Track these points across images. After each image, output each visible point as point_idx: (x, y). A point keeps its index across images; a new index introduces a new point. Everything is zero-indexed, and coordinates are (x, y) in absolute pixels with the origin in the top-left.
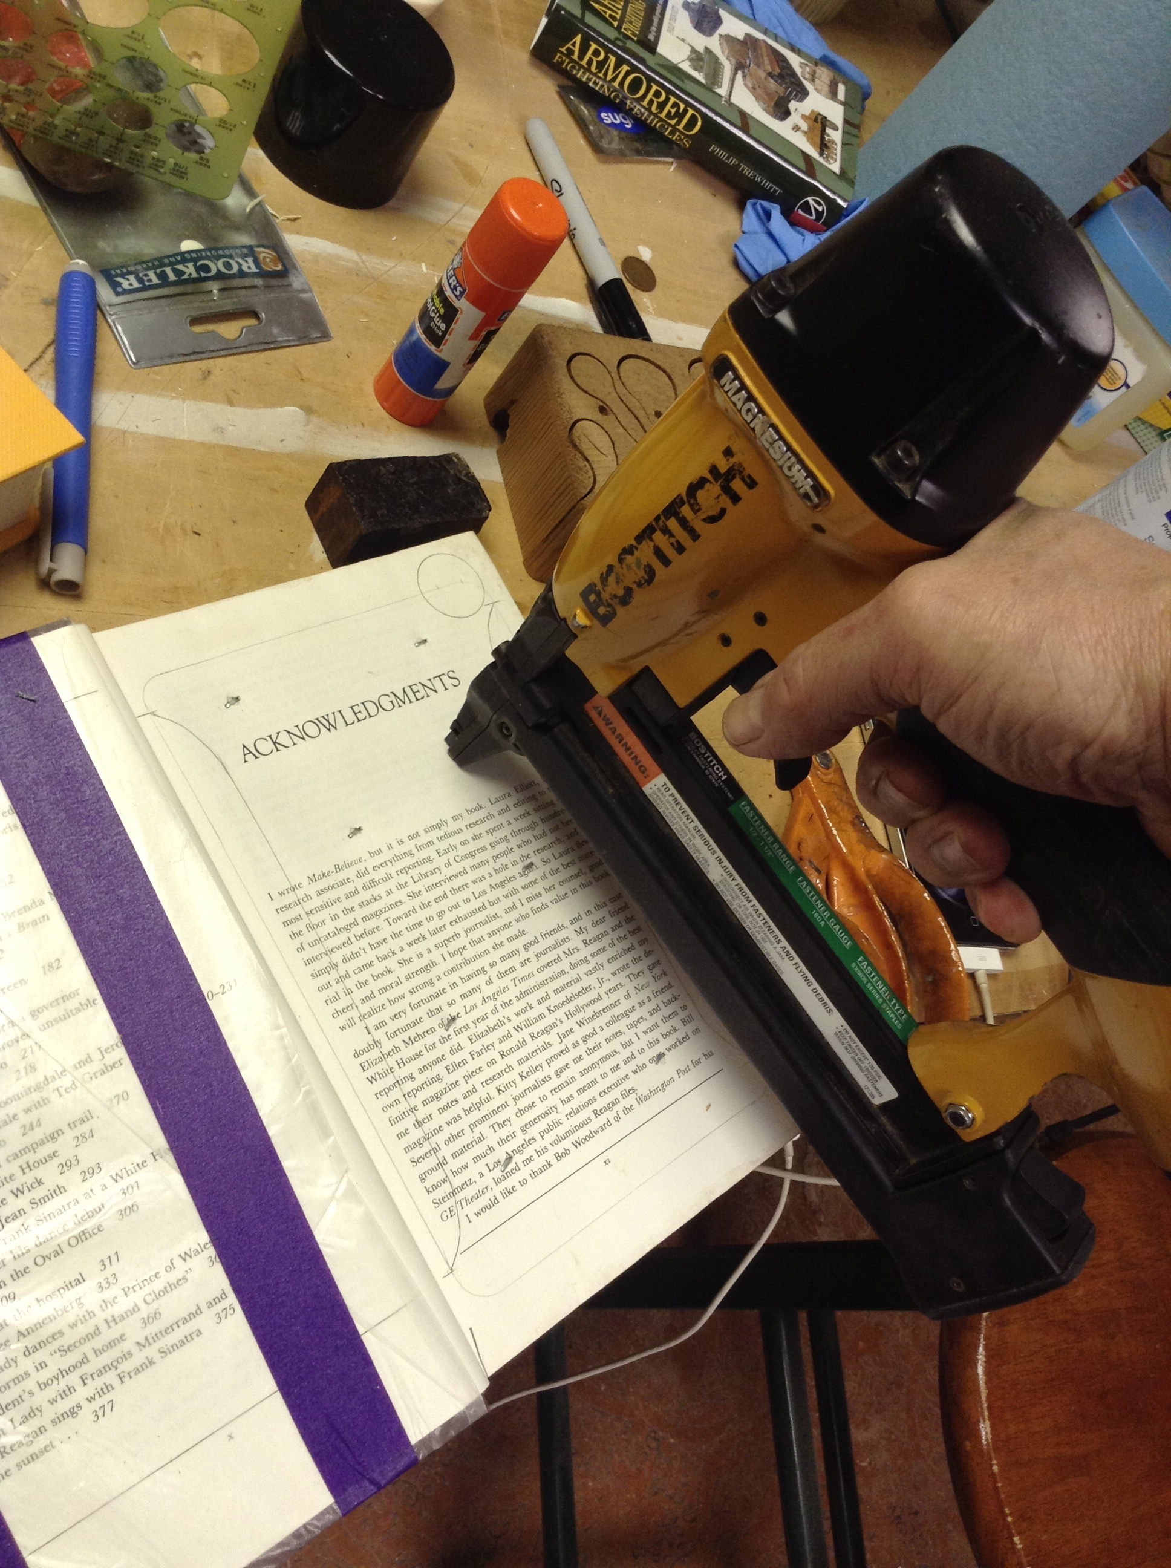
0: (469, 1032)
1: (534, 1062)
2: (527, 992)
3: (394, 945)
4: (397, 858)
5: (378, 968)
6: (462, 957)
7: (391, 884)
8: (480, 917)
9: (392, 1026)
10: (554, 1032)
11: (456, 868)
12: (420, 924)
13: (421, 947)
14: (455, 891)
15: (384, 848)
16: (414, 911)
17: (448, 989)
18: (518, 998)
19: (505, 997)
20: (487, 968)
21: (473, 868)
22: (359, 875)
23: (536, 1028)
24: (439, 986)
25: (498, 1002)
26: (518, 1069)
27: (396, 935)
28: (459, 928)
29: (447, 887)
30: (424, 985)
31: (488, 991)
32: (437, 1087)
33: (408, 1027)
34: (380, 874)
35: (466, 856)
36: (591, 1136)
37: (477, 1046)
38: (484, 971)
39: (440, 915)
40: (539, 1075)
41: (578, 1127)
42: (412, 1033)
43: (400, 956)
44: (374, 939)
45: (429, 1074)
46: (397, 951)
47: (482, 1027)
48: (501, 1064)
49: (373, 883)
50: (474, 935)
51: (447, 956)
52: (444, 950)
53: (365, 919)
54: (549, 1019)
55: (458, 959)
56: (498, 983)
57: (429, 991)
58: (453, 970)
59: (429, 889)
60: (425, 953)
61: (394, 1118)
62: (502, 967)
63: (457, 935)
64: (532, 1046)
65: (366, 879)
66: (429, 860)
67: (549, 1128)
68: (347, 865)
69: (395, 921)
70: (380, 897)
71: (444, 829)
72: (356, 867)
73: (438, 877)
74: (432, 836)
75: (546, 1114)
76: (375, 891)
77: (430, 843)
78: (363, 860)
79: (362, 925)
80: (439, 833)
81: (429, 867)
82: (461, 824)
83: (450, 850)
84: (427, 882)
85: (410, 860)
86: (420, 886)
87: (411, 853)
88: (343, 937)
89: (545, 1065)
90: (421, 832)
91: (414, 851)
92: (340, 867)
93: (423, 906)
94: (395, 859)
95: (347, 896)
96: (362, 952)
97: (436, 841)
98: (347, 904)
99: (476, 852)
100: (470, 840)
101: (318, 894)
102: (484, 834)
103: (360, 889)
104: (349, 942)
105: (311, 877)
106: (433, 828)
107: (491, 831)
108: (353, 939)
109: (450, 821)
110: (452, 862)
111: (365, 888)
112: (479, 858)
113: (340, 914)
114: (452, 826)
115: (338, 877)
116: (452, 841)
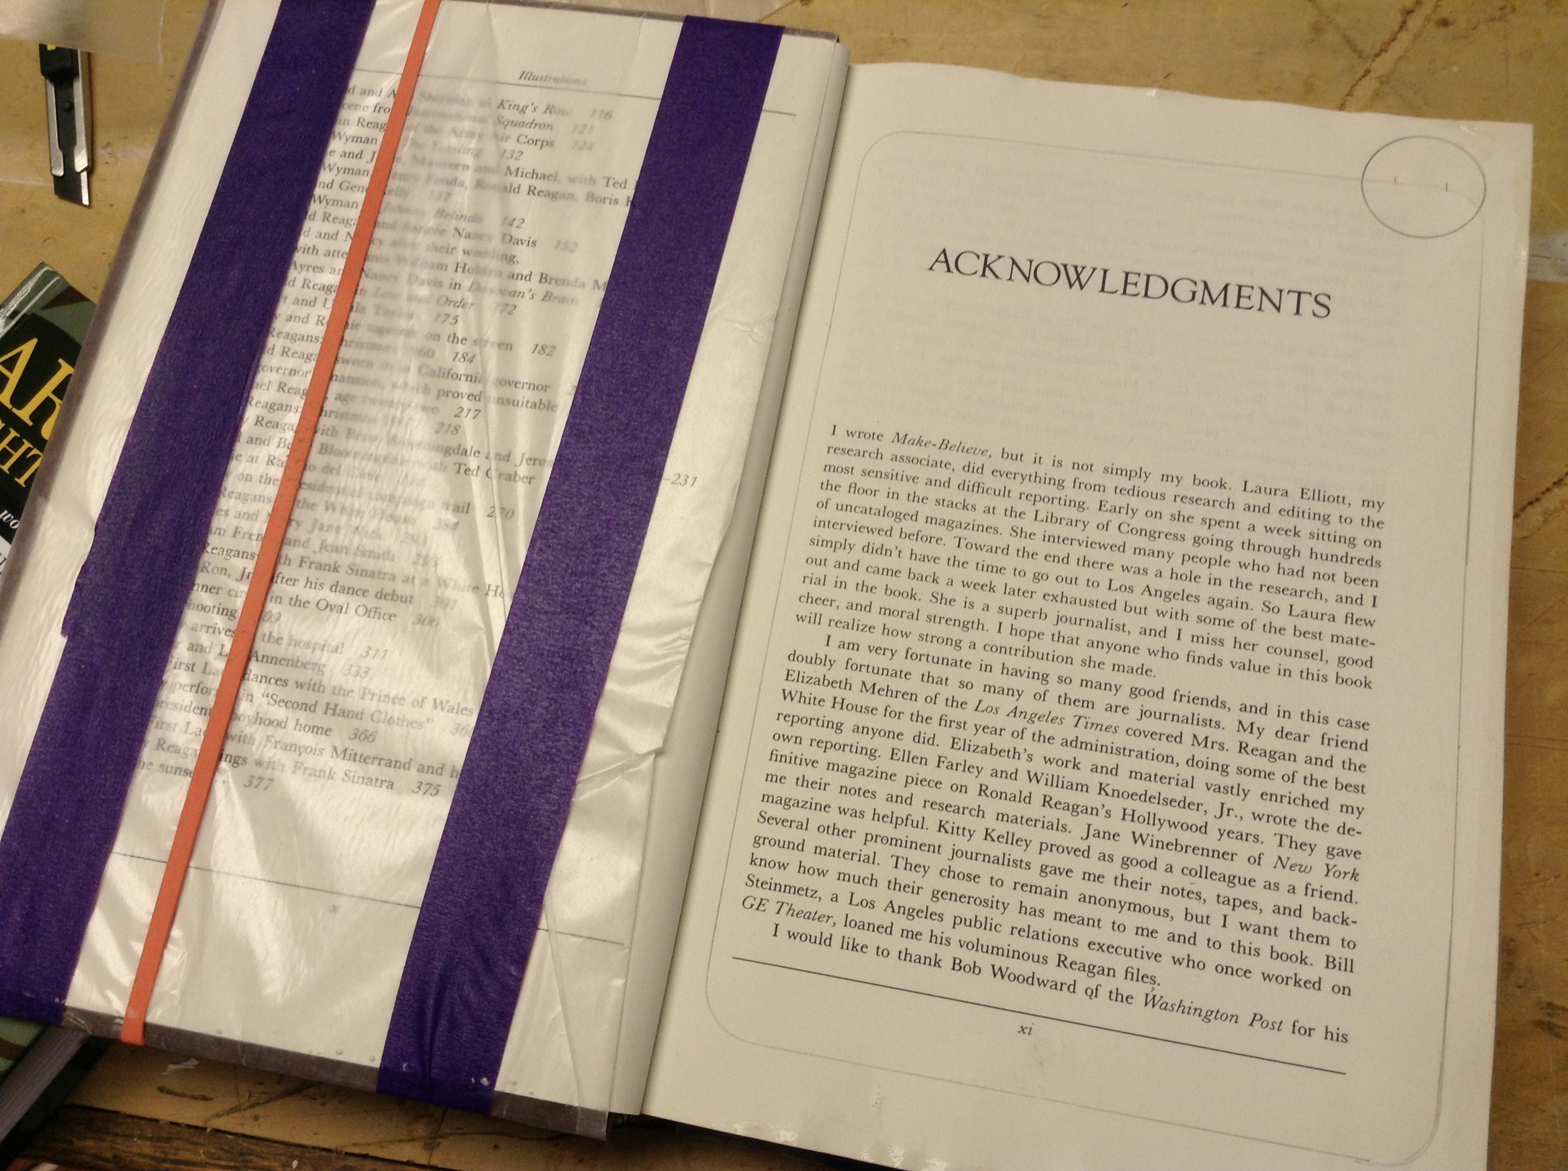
0: (961, 734)
1: (1021, 831)
2: (1086, 746)
3: (944, 571)
4: (1036, 478)
5: (902, 583)
6: (1027, 644)
7: (1001, 504)
8: (1098, 614)
9: (862, 657)
10: (1085, 819)
11: (1113, 536)
12: (1000, 570)
13: (980, 597)
14: (1084, 562)
15: (1029, 458)
16: (1006, 550)
17: (976, 666)
18: (1065, 743)
19: (1048, 729)
20: (1052, 679)
21: (1138, 551)
22: (968, 468)
23: (1058, 794)
24: (965, 654)
25: (1031, 729)
26: (990, 822)
27: (953, 562)
28: (1052, 609)
29: (1076, 551)
30: (947, 641)
31: (1027, 704)
32: (861, 761)
33: (884, 671)
34: (998, 483)
35: (1141, 532)
36: (1028, 980)
37: (957, 756)
38: (1044, 678)
39: (1038, 577)
41: (1017, 955)
42: (882, 681)
43: (941, 588)
44: (921, 548)
45: (865, 741)
46: (943, 581)
47: (983, 740)
48: (971, 799)
49: (978, 487)
50: (1068, 630)
51: (1006, 628)
52: (1007, 620)
53: (930, 520)
54: (1092, 799)
55: (1020, 642)
56: (1051, 705)
57: (948, 652)
58: (1000, 649)
59: (1048, 538)
60: (979, 606)
61: (779, 754)
62: (1075, 692)
63: (1042, 615)
64: (1034, 810)
65: (973, 478)
66: (1081, 506)
67: (974, 923)
68: (961, 449)
69: (969, 546)
70: (974, 508)
71: (1136, 481)
72: (971, 458)
73: (1076, 532)
74: (1110, 482)
75: (985, 903)
76: (972, 498)
77: (1099, 488)
78: (988, 454)
79: (920, 525)
80: (1124, 482)
81: (1072, 513)
82: (1170, 489)
83: (1123, 511)
84: (1054, 529)
85: (1051, 491)
86: (1039, 528)
87: (1060, 484)
88: (886, 523)
89: (1035, 847)
90: (1098, 468)
91: (1069, 484)
92: (949, 446)
93: (1023, 553)
94: (1033, 478)
95: (929, 482)
96: (895, 554)
97: (1110, 489)
98: (921, 490)
99: (1163, 536)
100: (1166, 516)
101: (895, 458)
102: (1198, 520)
103: (954, 484)
104: (889, 532)
105: (901, 436)
106: (1120, 472)
107: (1213, 523)
108: (896, 533)
109: (1155, 477)
110: (1113, 527)
111: (962, 486)
112: (1161, 544)
113: (903, 497)
114: (1154, 485)
115: (936, 455)
116: (1135, 502)
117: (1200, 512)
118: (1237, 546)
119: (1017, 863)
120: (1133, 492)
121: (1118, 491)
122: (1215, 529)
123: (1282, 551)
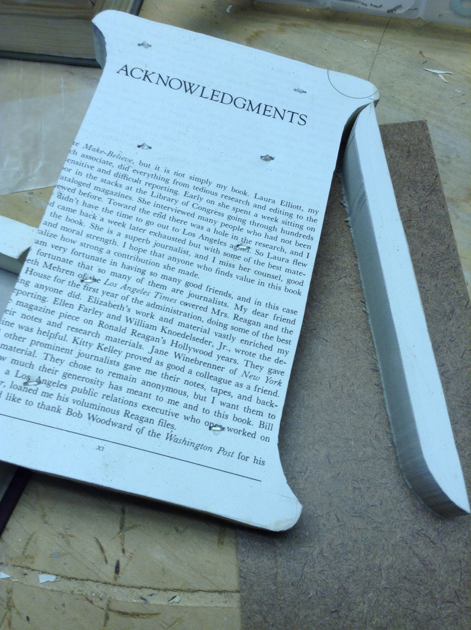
0: (94, 295)
1: (117, 346)
2: (159, 307)
3: (99, 213)
4: (155, 177)
5: (76, 217)
6: (137, 254)
7: (135, 186)
8: (175, 244)
9: (47, 250)
10: (152, 343)
11: (189, 209)
12: (130, 217)
13: (116, 229)
14: (173, 219)
15: (153, 166)
16: (134, 208)
17: (108, 262)
18: (148, 305)
19: (140, 297)
20: (147, 273)
21: (200, 217)
22: (120, 167)
23: (140, 330)
24: (104, 256)
25: (132, 296)
26: (102, 340)
27: (106, 210)
28: (153, 239)
29: (170, 213)
30: (95, 248)
31: (132, 284)
32: (37, 303)
33: (58, 259)
34: (136, 176)
35: (203, 209)
36: (108, 422)
37: (90, 306)
38: (143, 273)
39: (148, 223)
40: (113, 357)
41: (105, 410)
42: (56, 263)
43: (97, 222)
44: (89, 201)
45: (41, 292)
46: (98, 218)
47: (106, 299)
48: (94, 328)
49: (124, 176)
50: (159, 250)
51: (127, 246)
52: (129, 242)
53: (96, 188)
54: (158, 334)
55: (133, 253)
56: (144, 286)
57: (95, 253)
58: (123, 255)
59: (157, 205)
60: (115, 233)
62: (158, 280)
63: (148, 241)
64: (127, 336)
65: (122, 172)
66: (176, 193)
67: (84, 391)
68: (119, 157)
69: (115, 204)
70: (121, 186)
71: (204, 185)
72: (123, 162)
73: (171, 205)
74: (193, 183)
75: (91, 381)
76: (121, 181)
77: (187, 186)
78: (132, 162)
79: (91, 190)
80: (198, 185)
81: (171, 195)
82: (220, 191)
83: (196, 198)
84: (160, 202)
85: (162, 183)
86: (153, 200)
87: (167, 181)
88: (73, 186)
89: (123, 355)
90: (187, 176)
91: (171, 182)
92: (113, 155)
93: (143, 211)
94: (153, 176)
95: (99, 170)
96: (75, 201)
97: (191, 187)
98: (95, 173)
99: (213, 212)
100: (216, 203)
101: (83, 156)
102: (231, 208)
103: (112, 173)
104: (74, 191)
105: (89, 146)
106: (197, 179)
107: (238, 210)
108: (77, 191)
109: (214, 185)
110: (190, 204)
111: (116, 175)
112: (211, 216)
113: (84, 175)
114: (213, 188)
115: (105, 158)
116: (202, 195)
117: (233, 204)
118: (247, 223)
119: (112, 362)
120: (202, 190)
121: (195, 188)
122: (238, 213)
123: (268, 228)
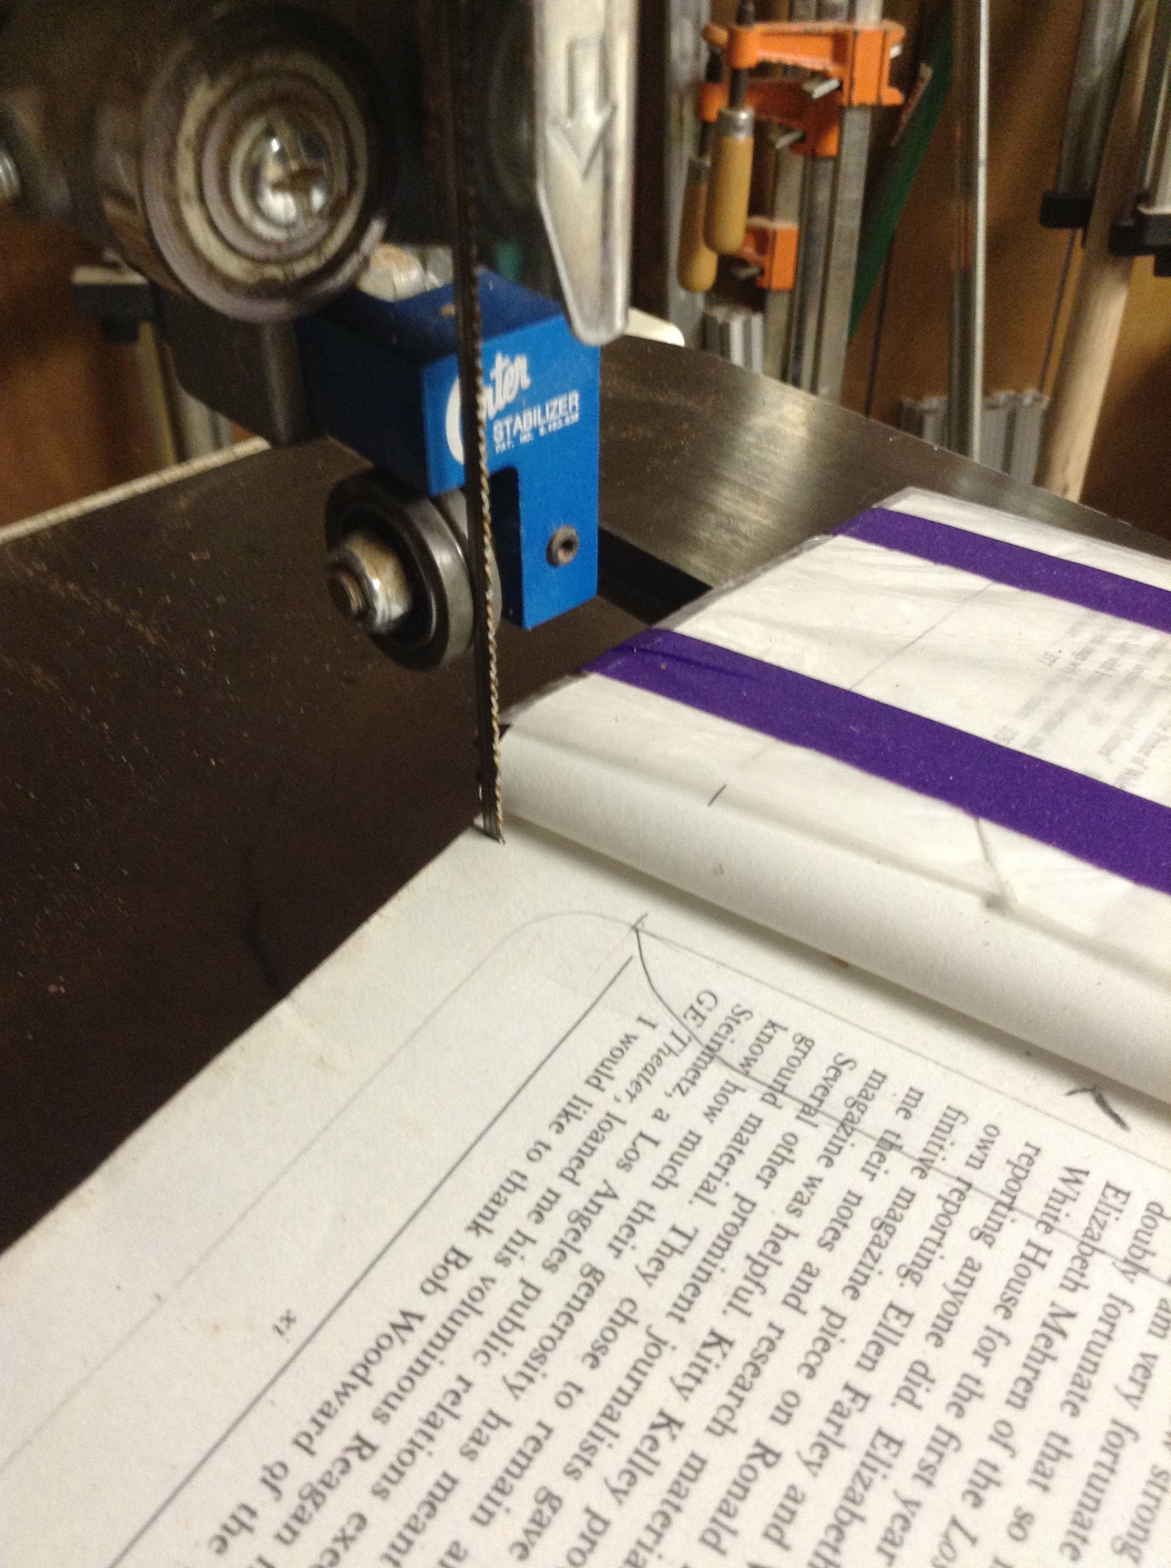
26: (693, 1439)
36: (362, 1373)
41: (418, 1370)
67: (513, 1320)
75: (541, 1355)
89: (605, 1506)
119: (587, 1452)
